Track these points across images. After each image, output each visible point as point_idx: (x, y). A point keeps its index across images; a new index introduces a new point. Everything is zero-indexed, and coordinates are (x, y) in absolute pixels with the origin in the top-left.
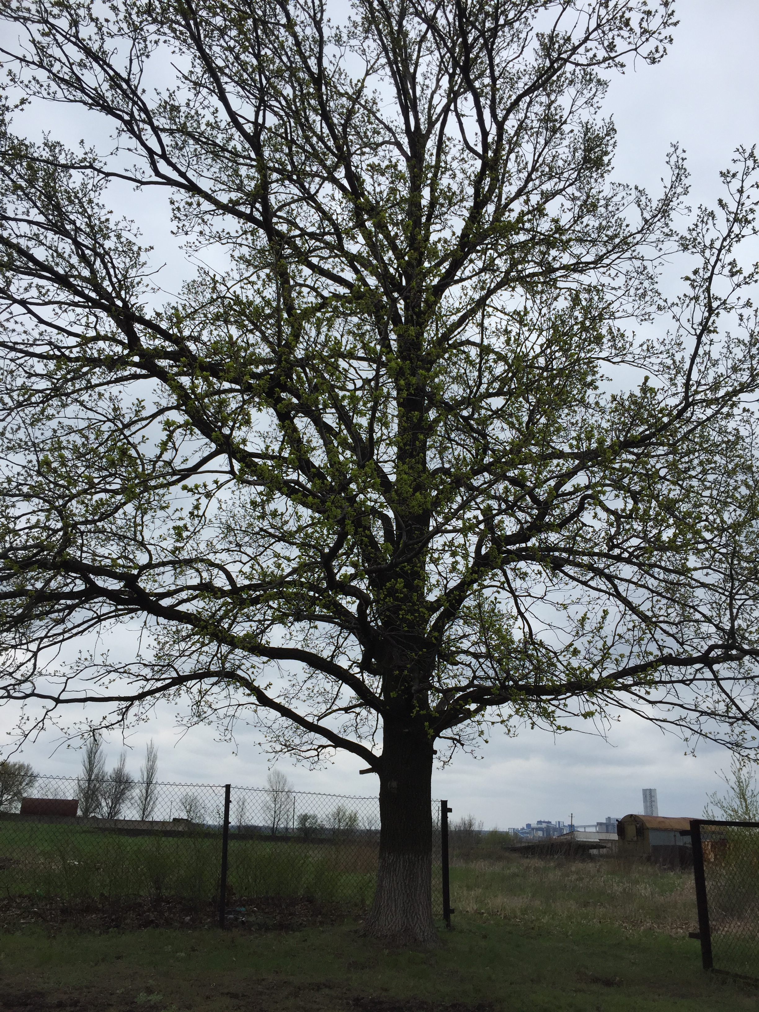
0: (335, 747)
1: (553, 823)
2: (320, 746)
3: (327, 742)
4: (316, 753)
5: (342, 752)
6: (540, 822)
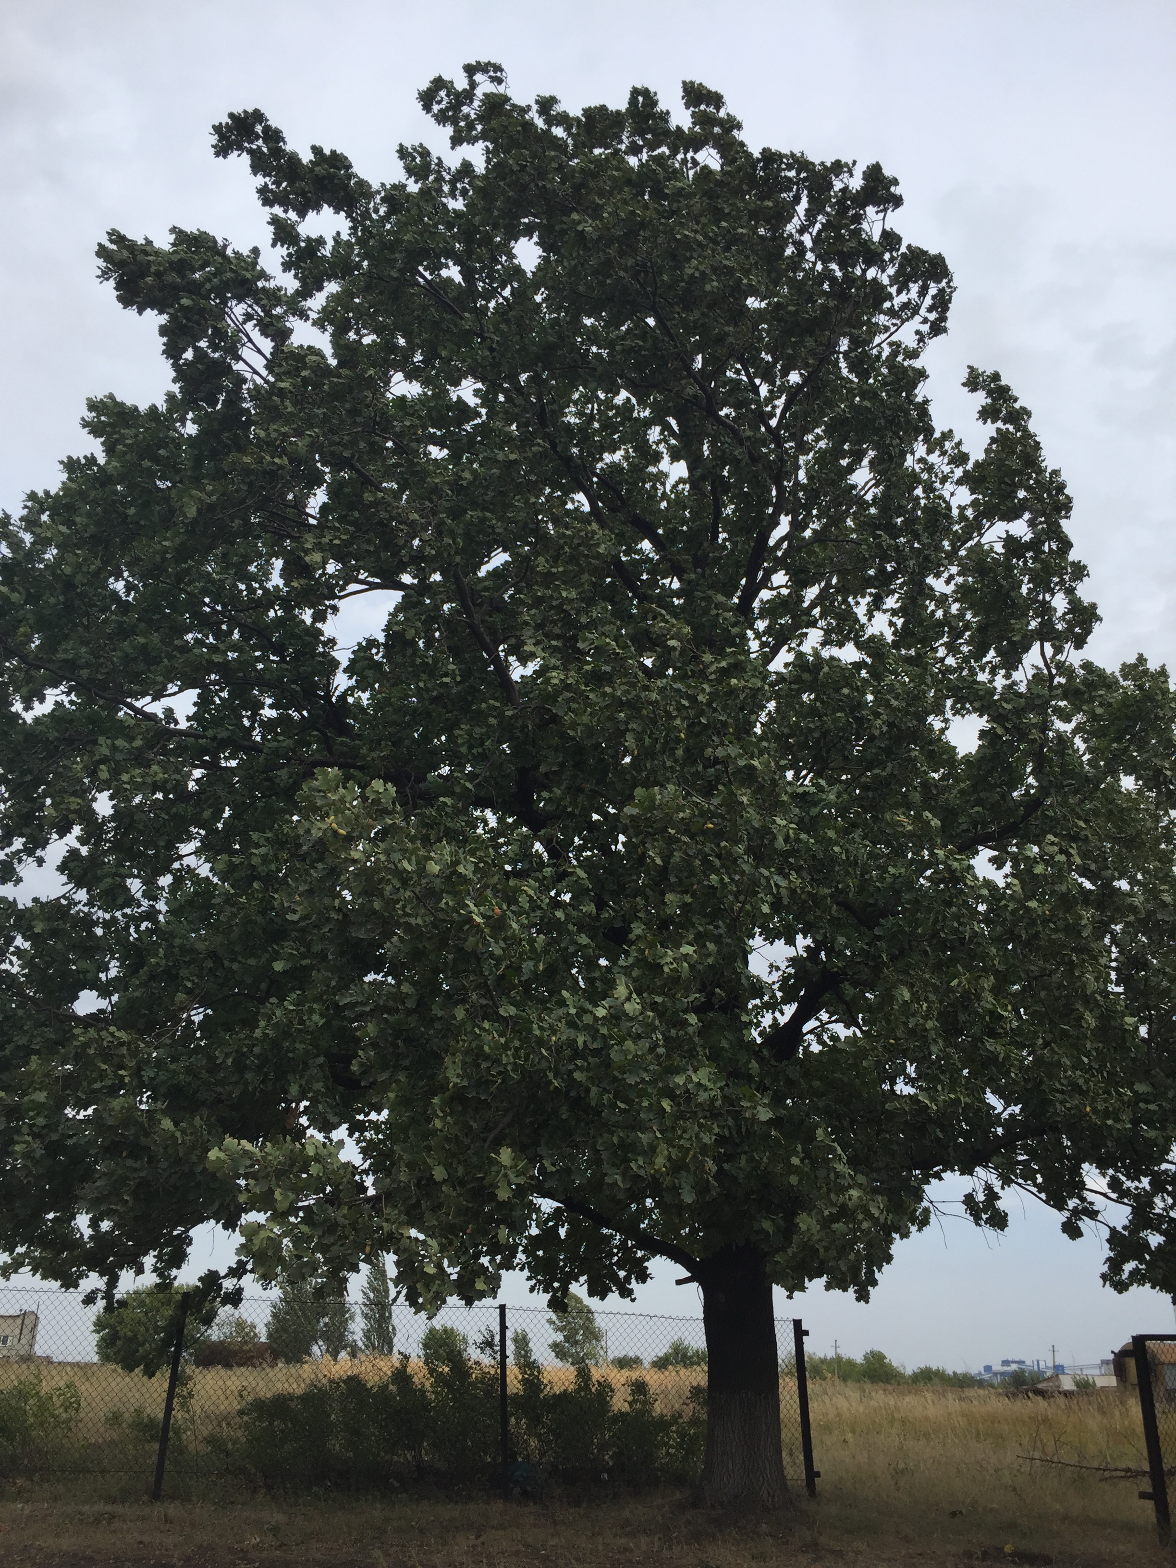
1: (1028, 1362)
6: (1006, 1363)
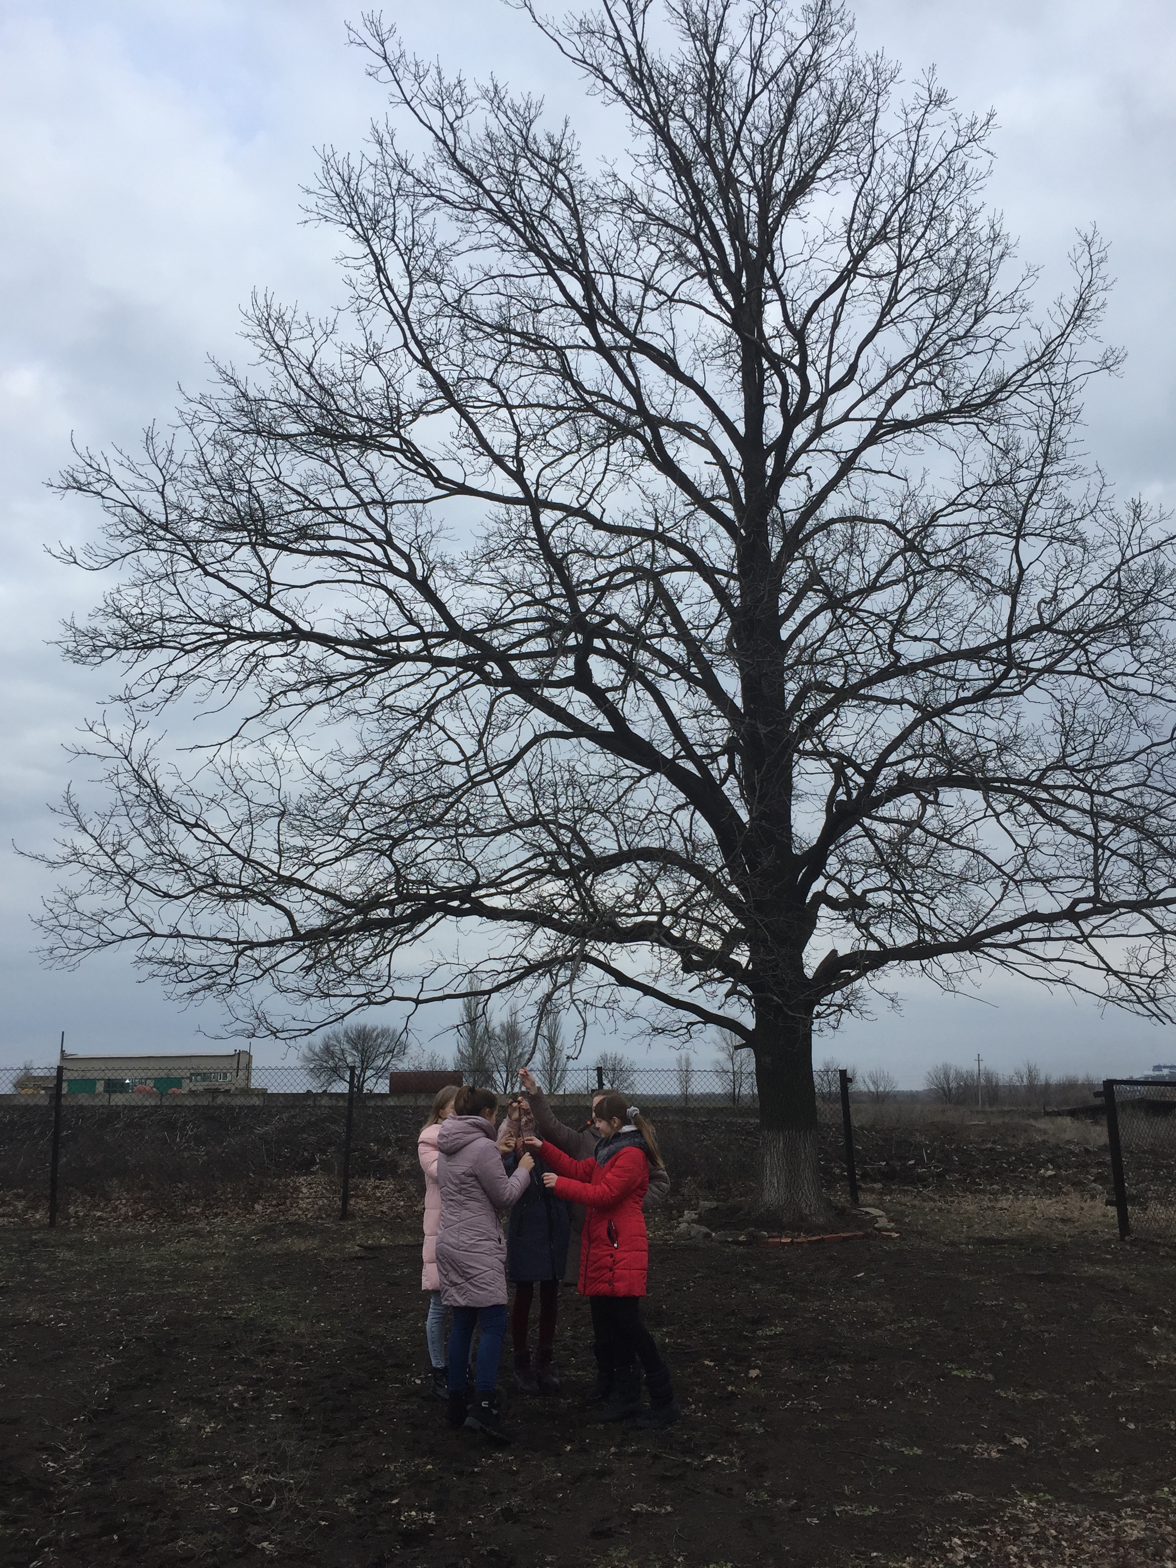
0: (705, 1023)
2: (689, 1024)
3: (697, 1019)
4: (686, 1031)
5: (712, 1028)
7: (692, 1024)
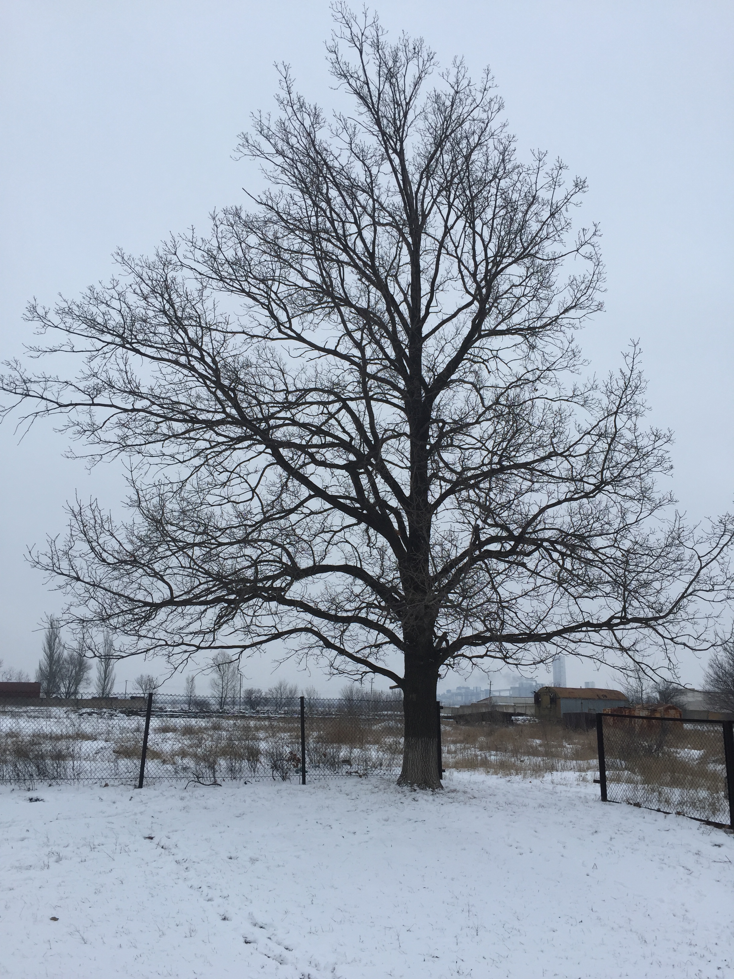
0: (374, 673)
2: (364, 672)
3: (368, 669)
4: (360, 677)
5: (379, 676)
7: (366, 673)
